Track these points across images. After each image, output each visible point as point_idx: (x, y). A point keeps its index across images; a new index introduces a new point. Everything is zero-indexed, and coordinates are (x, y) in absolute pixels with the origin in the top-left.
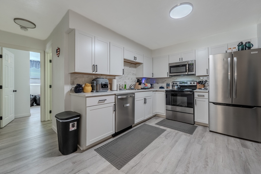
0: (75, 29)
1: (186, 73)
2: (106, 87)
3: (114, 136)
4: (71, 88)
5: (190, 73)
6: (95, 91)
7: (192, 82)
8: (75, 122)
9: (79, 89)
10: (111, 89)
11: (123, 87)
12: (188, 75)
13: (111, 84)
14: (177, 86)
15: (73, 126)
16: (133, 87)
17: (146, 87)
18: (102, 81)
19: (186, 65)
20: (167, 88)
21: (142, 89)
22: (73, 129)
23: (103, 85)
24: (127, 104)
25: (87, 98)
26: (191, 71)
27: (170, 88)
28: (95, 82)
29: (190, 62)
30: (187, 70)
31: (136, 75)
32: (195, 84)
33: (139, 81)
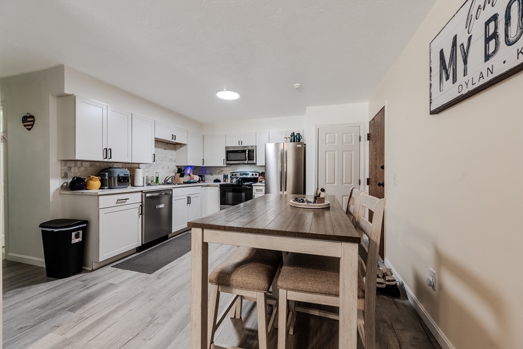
0: (75, 96)
1: (246, 162)
2: (126, 181)
3: (139, 249)
4: (61, 184)
5: (250, 162)
6: (106, 187)
7: (254, 174)
8: (80, 232)
9: (77, 185)
10: (133, 185)
11: (152, 181)
12: (248, 164)
13: (133, 177)
14: (237, 178)
15: (77, 236)
16: (170, 181)
17: (192, 181)
18: (120, 172)
19: (246, 151)
20: (225, 181)
21: (185, 183)
22: (77, 240)
23: (120, 178)
24: (160, 204)
25: (100, 197)
26: (252, 160)
27: (228, 181)
28: (107, 174)
29: (250, 147)
30: (247, 158)
31: (175, 161)
32: (257, 176)
33: (181, 171)
